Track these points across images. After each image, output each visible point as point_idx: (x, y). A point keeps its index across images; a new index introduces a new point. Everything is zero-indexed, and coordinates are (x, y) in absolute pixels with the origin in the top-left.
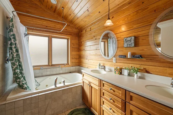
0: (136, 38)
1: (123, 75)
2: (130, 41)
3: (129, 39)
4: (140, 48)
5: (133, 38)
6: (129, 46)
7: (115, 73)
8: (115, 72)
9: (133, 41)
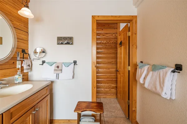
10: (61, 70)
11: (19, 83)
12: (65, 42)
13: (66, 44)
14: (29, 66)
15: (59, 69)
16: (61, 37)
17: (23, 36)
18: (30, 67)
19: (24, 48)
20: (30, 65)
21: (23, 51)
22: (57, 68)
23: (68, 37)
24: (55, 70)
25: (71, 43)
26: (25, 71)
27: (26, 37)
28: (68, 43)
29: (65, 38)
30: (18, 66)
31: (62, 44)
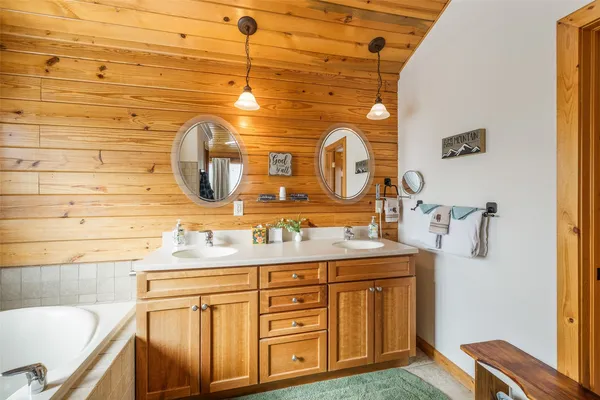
0: (295, 158)
1: (272, 242)
2: (284, 161)
3: (281, 157)
4: (300, 180)
5: (290, 157)
6: (280, 173)
7: (255, 242)
8: (255, 239)
9: (289, 164)
10: (448, 228)
11: (373, 239)
12: (460, 150)
13: (463, 153)
14: (394, 210)
15: (441, 222)
16: (451, 139)
17: (387, 153)
18: (398, 213)
19: (388, 176)
20: (398, 210)
21: (387, 182)
22: (435, 221)
23: (468, 133)
24: (433, 225)
25: (474, 150)
26: (387, 220)
27: (391, 153)
28: (467, 152)
29: (460, 138)
30: (378, 210)
31: (453, 155)
